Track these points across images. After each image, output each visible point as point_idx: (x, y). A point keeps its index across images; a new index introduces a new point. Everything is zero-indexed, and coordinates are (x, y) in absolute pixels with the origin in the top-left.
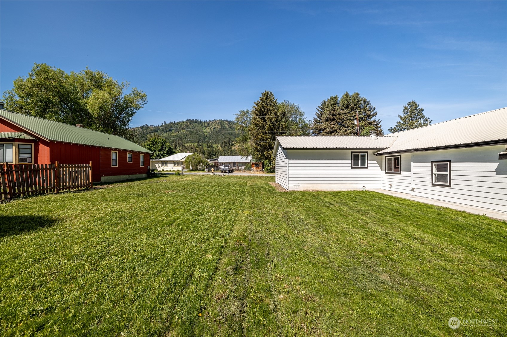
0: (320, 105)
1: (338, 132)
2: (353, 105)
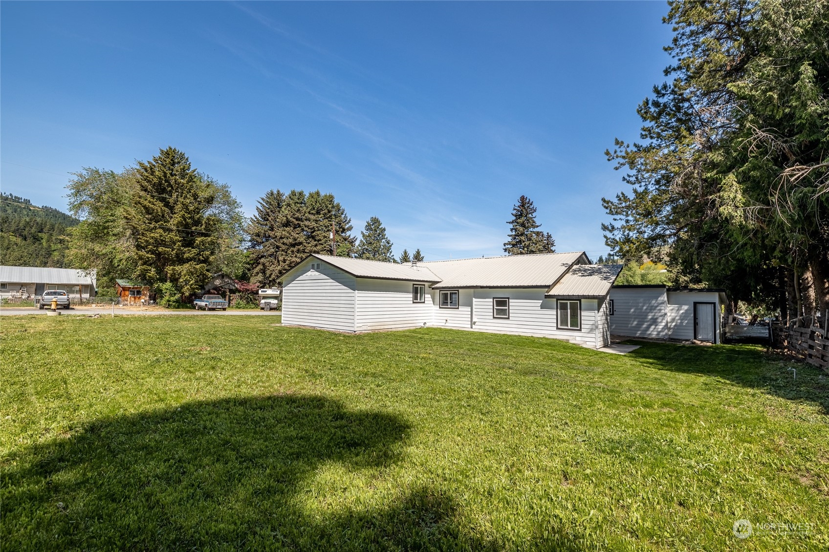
0: (264, 196)
1: (305, 246)
2: (326, 211)
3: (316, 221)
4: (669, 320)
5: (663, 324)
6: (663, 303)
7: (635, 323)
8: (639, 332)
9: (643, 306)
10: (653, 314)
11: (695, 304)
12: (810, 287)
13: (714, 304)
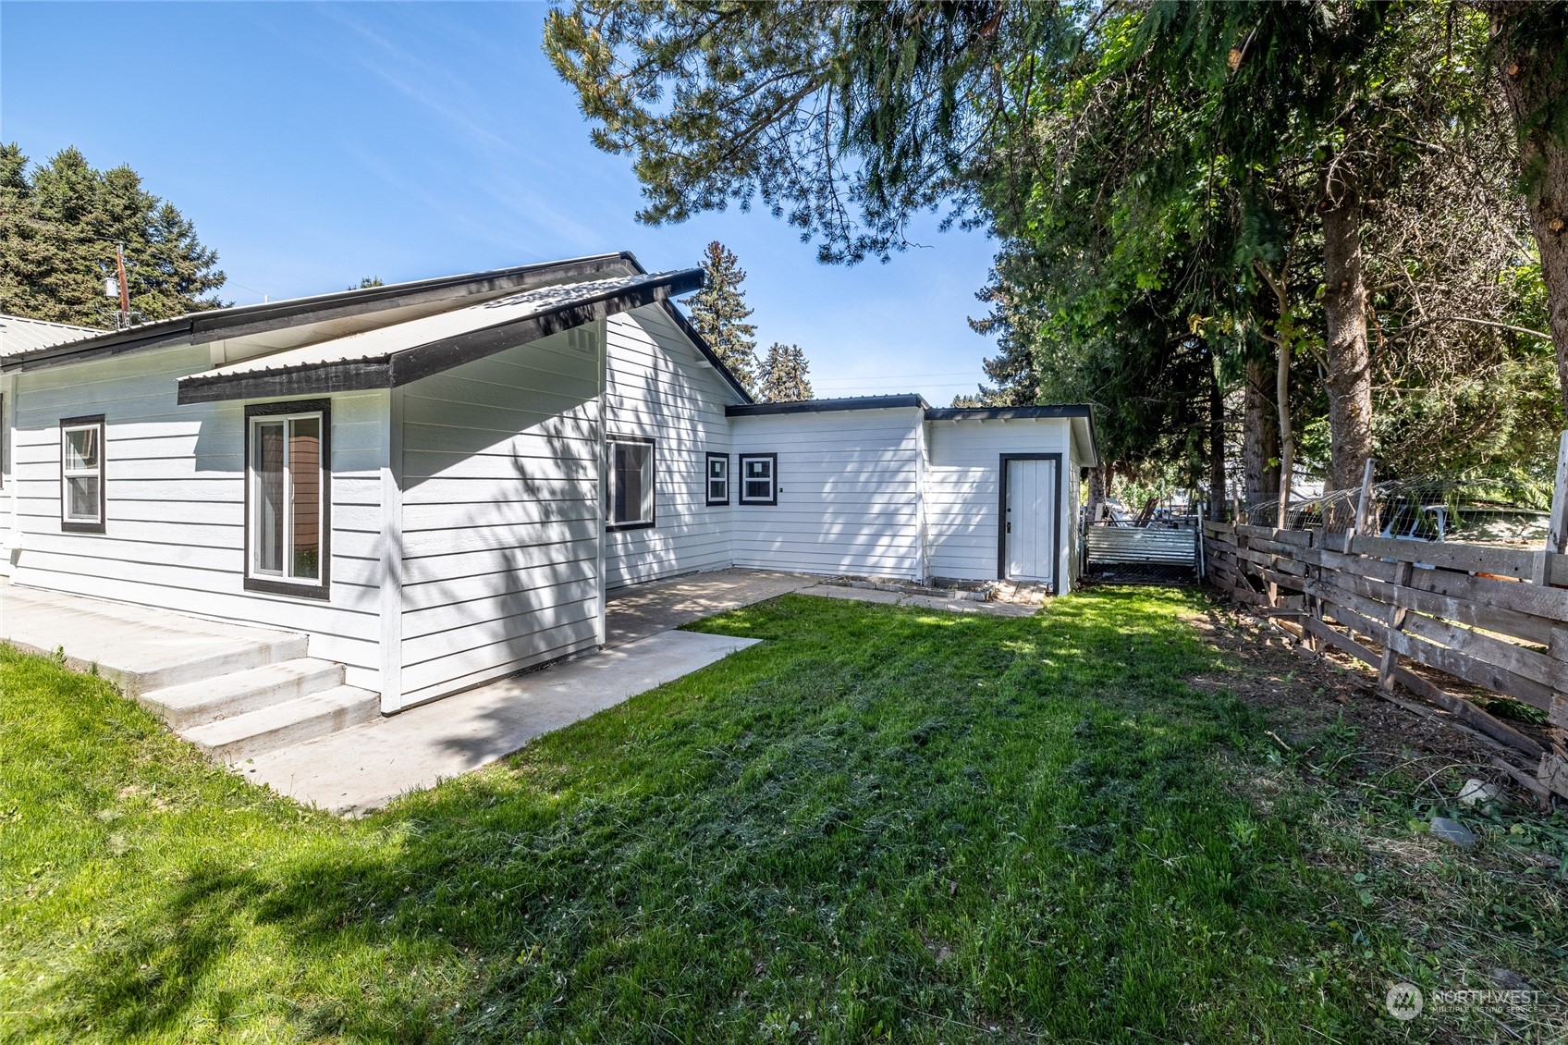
2: (102, 215)
3: (63, 243)
4: (931, 519)
5: (912, 531)
6: (913, 460)
7: (837, 529)
8: (847, 561)
9: (859, 472)
10: (885, 498)
11: (1006, 460)
12: (1359, 376)
13: (1057, 457)
